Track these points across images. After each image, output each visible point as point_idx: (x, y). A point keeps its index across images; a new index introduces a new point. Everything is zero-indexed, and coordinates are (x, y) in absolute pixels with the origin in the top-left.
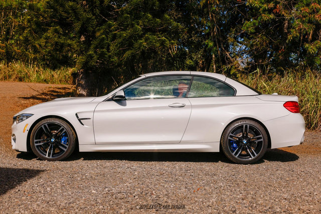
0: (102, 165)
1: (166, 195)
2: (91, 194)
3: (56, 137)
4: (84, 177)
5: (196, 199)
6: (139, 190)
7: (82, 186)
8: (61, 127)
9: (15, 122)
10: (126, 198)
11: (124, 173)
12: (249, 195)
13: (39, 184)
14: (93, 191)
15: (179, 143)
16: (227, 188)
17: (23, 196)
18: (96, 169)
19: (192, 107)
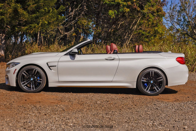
15: (112, 82)
19: (119, 60)
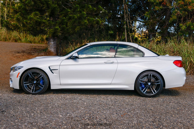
0: (64, 98)
1: (105, 118)
2: (59, 117)
3: (37, 80)
4: (54, 106)
5: (124, 122)
6: (88, 115)
7: (53, 112)
8: (40, 74)
9: (12, 71)
10: (81, 120)
11: (78, 103)
12: (156, 119)
13: (26, 111)
14: (60, 116)
15: (110, 84)
16: (142, 114)
17: (16, 119)
18: (61, 101)
19: (118, 63)
